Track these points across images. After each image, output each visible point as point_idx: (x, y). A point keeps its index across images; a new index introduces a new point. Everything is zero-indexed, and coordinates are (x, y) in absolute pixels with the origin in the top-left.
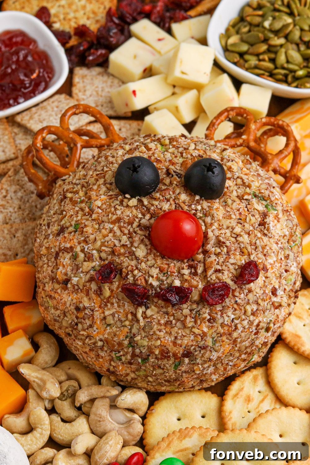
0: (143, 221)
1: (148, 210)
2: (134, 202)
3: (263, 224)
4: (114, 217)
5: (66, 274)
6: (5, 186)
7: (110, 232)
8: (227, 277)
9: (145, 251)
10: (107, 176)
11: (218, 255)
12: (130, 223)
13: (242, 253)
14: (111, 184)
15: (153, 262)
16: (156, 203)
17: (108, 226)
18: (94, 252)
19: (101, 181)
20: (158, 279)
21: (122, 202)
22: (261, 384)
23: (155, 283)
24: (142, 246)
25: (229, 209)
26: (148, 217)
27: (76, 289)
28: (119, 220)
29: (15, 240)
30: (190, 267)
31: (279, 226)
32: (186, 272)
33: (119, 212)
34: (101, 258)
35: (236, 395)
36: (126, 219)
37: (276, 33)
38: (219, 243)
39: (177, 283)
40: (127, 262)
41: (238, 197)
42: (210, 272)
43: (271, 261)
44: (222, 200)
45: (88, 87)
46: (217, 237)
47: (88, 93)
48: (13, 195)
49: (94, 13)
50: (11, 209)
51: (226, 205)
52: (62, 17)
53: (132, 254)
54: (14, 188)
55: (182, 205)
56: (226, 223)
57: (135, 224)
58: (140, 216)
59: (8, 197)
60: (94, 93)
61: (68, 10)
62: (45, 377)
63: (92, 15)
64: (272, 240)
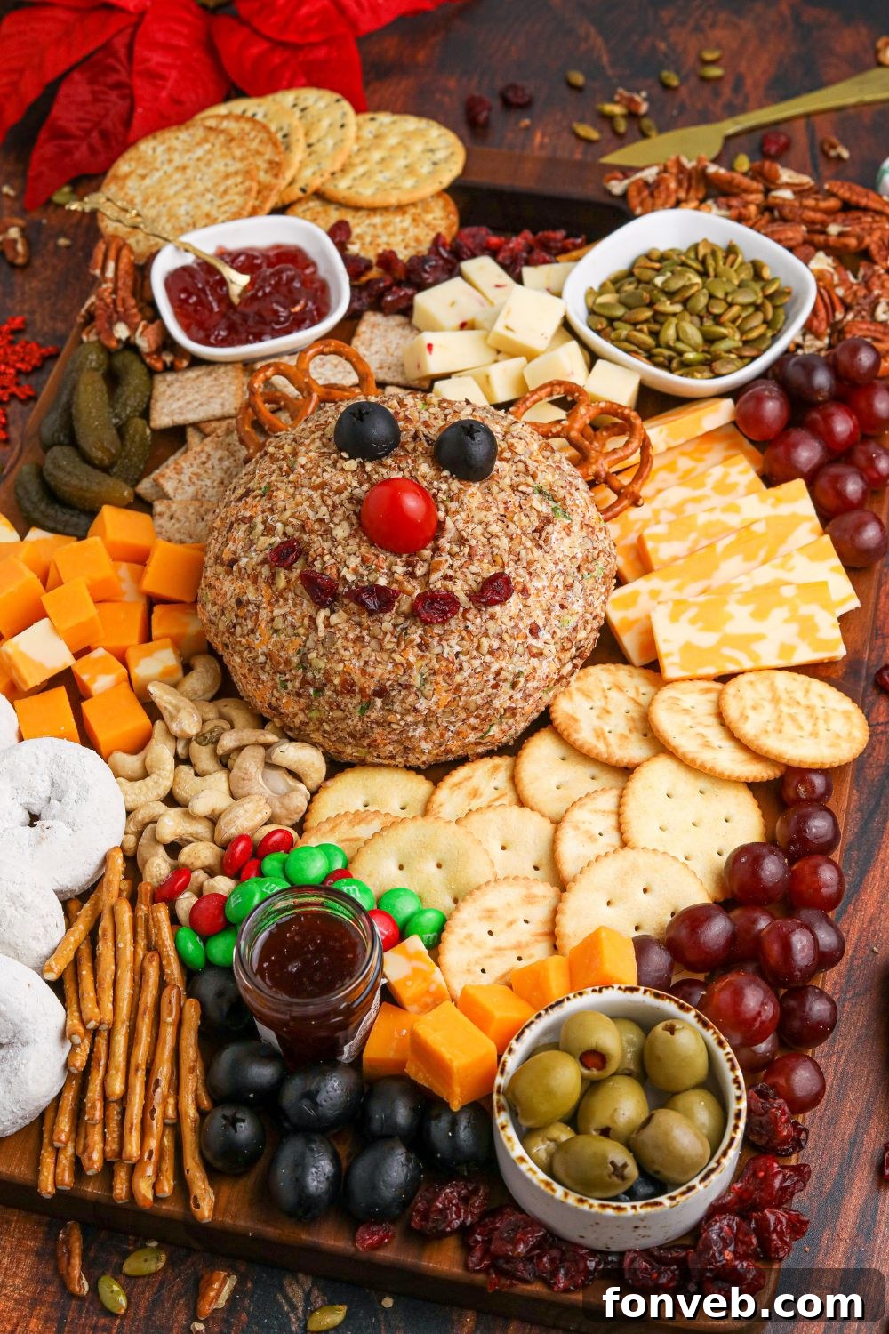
0: (357, 492)
1: (369, 477)
2: (352, 465)
4: (319, 481)
5: (235, 553)
6: (208, 449)
7: (308, 499)
8: (459, 590)
9: (348, 532)
11: (452, 555)
12: (339, 492)
13: (494, 562)
14: (330, 439)
15: (355, 547)
16: (384, 471)
17: (307, 492)
18: (279, 524)
20: (355, 571)
21: (335, 463)
22: (501, 779)
23: (350, 577)
24: (345, 525)
25: (490, 499)
26: (366, 487)
27: (243, 574)
28: (323, 485)
29: (202, 524)
30: (408, 564)
31: (567, 541)
32: (400, 569)
33: (327, 476)
34: (284, 533)
35: (458, 785)
36: (335, 486)
37: (671, 295)
38: (461, 541)
39: (383, 582)
40: (319, 544)
41: (511, 486)
42: (435, 577)
43: (538, 584)
44: (485, 485)
45: (377, 340)
46: (460, 531)
47: (374, 349)
48: (216, 462)
49: (418, 240)
50: (208, 483)
51: (488, 492)
52: (368, 239)
53: (328, 531)
54: (220, 453)
55: (420, 479)
56: (479, 515)
57: (346, 495)
58: (355, 484)
59: (209, 465)
60: (383, 350)
61: (380, 232)
62: (181, 705)
63: (413, 244)
64: (548, 557)
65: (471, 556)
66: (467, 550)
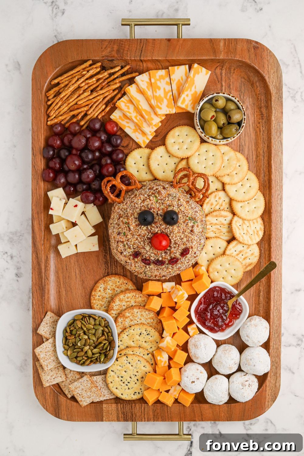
0: (149, 236)
1: (150, 231)
2: (145, 228)
3: (192, 231)
4: (138, 234)
5: (121, 250)
7: (137, 240)
8: (178, 255)
9: (149, 248)
10: (135, 215)
11: (175, 247)
12: (144, 236)
13: (184, 244)
14: (136, 218)
15: (152, 251)
16: (153, 229)
17: (136, 237)
18: (131, 245)
19: (133, 216)
20: (154, 257)
21: (141, 228)
23: (153, 259)
24: (148, 246)
25: (179, 228)
26: (150, 234)
27: (125, 256)
28: (139, 235)
30: (165, 253)
31: (198, 229)
32: (163, 255)
33: (139, 232)
34: (134, 249)
36: (142, 235)
38: (175, 243)
39: (160, 259)
40: (142, 251)
42: (172, 254)
43: (194, 244)
44: (177, 225)
46: (175, 241)
51: (178, 227)
53: (144, 248)
55: (163, 229)
56: (178, 235)
57: (146, 237)
58: (147, 234)
64: (195, 236)
65: (179, 246)
66: (177, 245)
